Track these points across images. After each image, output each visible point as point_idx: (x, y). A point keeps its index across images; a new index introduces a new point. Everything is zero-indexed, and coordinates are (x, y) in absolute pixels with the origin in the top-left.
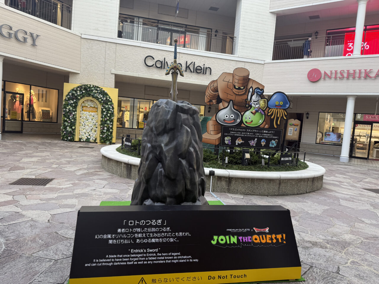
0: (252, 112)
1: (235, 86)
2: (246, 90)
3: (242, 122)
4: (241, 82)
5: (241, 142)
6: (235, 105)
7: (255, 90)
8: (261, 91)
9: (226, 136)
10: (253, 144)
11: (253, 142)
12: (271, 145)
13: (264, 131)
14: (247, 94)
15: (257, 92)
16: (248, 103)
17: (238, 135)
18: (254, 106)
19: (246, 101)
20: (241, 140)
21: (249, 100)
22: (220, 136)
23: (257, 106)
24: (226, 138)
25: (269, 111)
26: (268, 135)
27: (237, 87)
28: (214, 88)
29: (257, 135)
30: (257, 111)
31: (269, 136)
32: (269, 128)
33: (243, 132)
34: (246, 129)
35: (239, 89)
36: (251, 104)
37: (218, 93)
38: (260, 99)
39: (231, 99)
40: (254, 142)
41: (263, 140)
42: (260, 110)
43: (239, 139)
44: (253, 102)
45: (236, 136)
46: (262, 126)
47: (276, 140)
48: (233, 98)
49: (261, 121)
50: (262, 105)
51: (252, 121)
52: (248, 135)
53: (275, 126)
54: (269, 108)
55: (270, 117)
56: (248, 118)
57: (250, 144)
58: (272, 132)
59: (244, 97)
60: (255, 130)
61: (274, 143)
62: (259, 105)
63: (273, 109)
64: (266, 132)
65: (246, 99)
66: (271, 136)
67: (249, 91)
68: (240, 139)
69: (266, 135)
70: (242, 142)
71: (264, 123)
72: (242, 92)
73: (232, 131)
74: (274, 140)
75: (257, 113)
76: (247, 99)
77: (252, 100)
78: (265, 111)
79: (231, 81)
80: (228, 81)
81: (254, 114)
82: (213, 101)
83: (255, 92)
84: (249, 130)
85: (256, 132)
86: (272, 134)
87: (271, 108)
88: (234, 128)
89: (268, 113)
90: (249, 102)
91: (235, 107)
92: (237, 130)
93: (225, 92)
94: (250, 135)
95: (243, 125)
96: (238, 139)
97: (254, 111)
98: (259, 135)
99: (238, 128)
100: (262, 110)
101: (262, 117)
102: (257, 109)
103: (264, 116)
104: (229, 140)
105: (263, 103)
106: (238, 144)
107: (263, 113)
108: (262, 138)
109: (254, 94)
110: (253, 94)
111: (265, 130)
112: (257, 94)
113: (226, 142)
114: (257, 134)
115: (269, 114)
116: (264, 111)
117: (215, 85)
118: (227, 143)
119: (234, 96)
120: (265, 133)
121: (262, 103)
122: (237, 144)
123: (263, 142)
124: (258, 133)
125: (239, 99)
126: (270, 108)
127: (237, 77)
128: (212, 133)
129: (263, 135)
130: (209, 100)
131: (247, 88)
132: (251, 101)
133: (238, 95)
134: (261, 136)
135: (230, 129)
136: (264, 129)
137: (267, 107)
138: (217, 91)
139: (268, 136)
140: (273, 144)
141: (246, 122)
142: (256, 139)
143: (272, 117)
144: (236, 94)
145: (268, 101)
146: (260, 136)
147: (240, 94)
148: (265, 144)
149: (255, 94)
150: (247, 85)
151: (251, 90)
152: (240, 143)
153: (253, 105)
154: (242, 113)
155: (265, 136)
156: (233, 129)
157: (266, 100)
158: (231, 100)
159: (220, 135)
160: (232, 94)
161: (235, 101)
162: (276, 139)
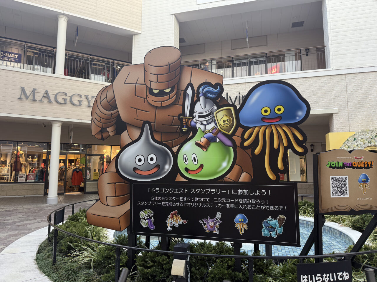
0: (197, 144)
1: (151, 91)
2: (177, 93)
3: (175, 169)
4: (163, 78)
5: (181, 223)
6: (155, 131)
7: (201, 90)
8: (216, 88)
9: (143, 208)
10: (213, 227)
11: (211, 224)
12: (265, 232)
13: (240, 192)
14: (181, 102)
15: (204, 95)
16: (187, 123)
17: (171, 204)
18: (202, 127)
19: (181, 120)
20: (179, 216)
21: (188, 115)
22: (129, 208)
23: (209, 127)
24: (142, 214)
25: (246, 136)
26: (254, 201)
27: (156, 91)
28: (109, 103)
29: (220, 203)
30: (211, 140)
31: (256, 204)
32: (253, 181)
33: (183, 195)
34: (189, 188)
35: (162, 93)
36: (193, 123)
37: (118, 111)
38: (216, 108)
39: (145, 120)
40: (215, 224)
41: (239, 217)
42: (220, 135)
43: (173, 215)
44: (197, 118)
45: (166, 207)
46: (230, 177)
47: (281, 216)
48: (150, 116)
49: (226, 165)
50: (222, 123)
51: (202, 166)
52: (196, 205)
53: (271, 176)
54: (242, 127)
55: (249, 151)
56: (190, 159)
57: (205, 227)
58: (264, 191)
59: (176, 110)
60: (213, 190)
61: (275, 224)
62: (216, 124)
63: (256, 129)
64: (246, 192)
65: (180, 115)
66: (260, 205)
67: (185, 95)
68: (175, 214)
69: (245, 201)
70: (181, 221)
71: (236, 167)
72: (169, 99)
73: (155, 194)
74: (275, 217)
75: (213, 146)
76: (183, 113)
77: (196, 115)
78: (234, 137)
79: (141, 81)
80: (135, 82)
81: (204, 147)
82: (108, 129)
83: (200, 95)
84: (198, 191)
85: (216, 195)
86: (265, 198)
87: (249, 128)
88: (160, 187)
89: (244, 140)
90: (188, 121)
91: (157, 137)
92: (165, 191)
93: (131, 107)
94: (202, 202)
95: (179, 178)
96: (171, 216)
97: (203, 140)
98: (225, 204)
99: (168, 187)
100: (224, 134)
101: (229, 152)
102: (210, 134)
103: (231, 149)
104: (150, 218)
105: (226, 118)
106: (173, 227)
107: (229, 142)
108: (236, 212)
109: (198, 100)
110: (195, 99)
111: (242, 188)
112: (206, 98)
113: (144, 224)
114: (220, 200)
115: (246, 144)
116: (230, 137)
117: (110, 95)
118: (145, 226)
119: (152, 111)
120: (243, 197)
121: (221, 116)
122: (169, 229)
123: (241, 222)
124: (222, 196)
125: (162, 116)
126: (246, 129)
127: (153, 70)
128: (111, 201)
129: (238, 203)
130: (100, 129)
131: (179, 90)
132: (194, 117)
133: (162, 108)
134: (232, 205)
135: (151, 190)
136: (237, 185)
137: (239, 125)
138: (116, 108)
139: (251, 204)
140: (273, 229)
141: (187, 170)
142: (219, 215)
143: (257, 151)
144: (156, 108)
145: (237, 111)
146: (230, 203)
147: (164, 104)
148: (246, 227)
149: (202, 99)
150: (179, 83)
151: (189, 91)
152: (177, 225)
153: (198, 126)
154: (175, 149)
155: (242, 204)
156: (157, 189)
157: (232, 108)
158: (145, 122)
159: (127, 206)
160: (148, 108)
161: (155, 123)
162: (280, 212)
